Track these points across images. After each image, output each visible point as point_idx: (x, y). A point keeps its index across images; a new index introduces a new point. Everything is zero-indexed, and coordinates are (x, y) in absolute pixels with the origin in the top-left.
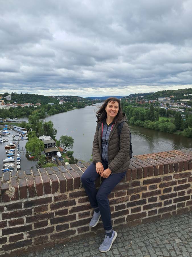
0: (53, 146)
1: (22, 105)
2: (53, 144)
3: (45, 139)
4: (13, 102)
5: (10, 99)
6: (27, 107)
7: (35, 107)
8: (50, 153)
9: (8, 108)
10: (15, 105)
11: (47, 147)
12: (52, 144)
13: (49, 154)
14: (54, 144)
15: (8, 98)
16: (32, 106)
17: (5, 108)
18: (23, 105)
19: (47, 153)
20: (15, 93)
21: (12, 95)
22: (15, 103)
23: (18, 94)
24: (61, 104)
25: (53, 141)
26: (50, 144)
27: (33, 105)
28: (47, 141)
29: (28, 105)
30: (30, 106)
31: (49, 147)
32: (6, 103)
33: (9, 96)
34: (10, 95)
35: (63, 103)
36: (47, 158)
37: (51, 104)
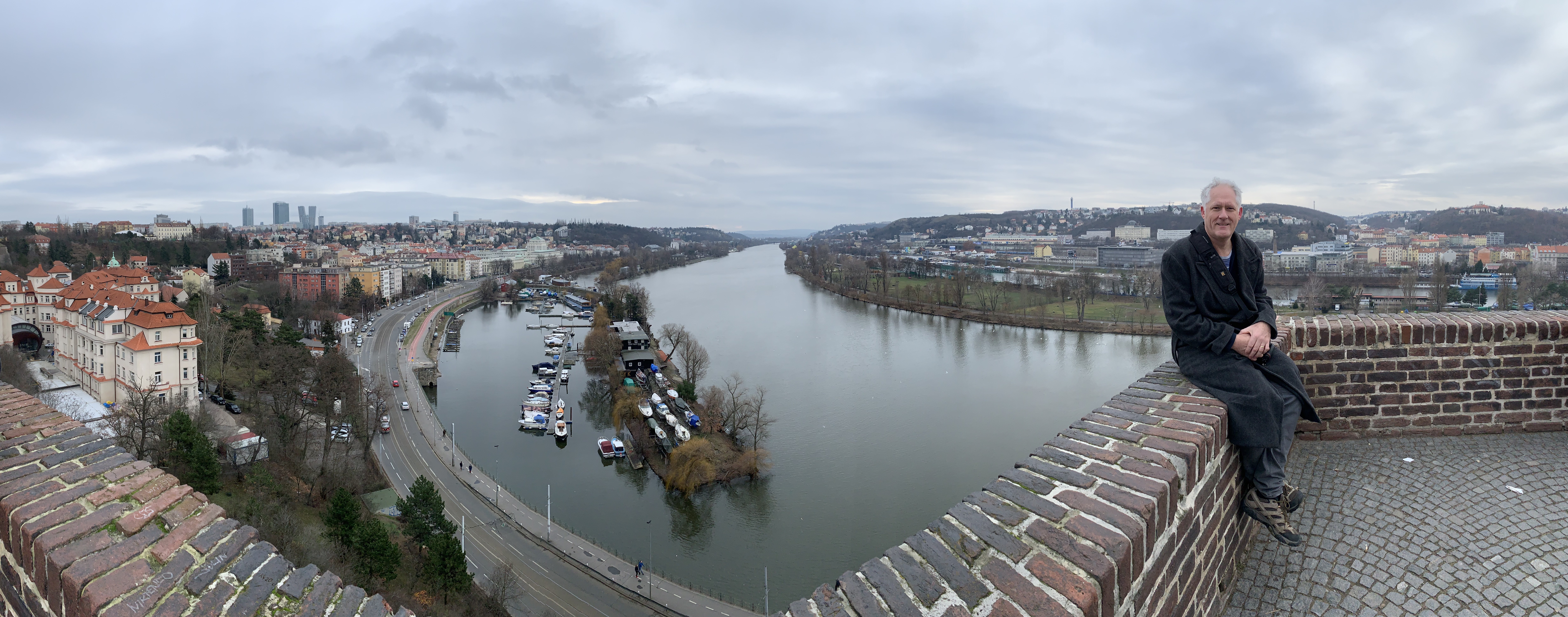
0: (643, 348)
1: (588, 248)
2: (643, 342)
3: (626, 330)
4: (573, 243)
5: (565, 235)
6: (598, 253)
7: (615, 252)
8: (635, 362)
9: (559, 254)
10: (576, 248)
11: (630, 348)
12: (639, 341)
13: (631, 365)
14: (646, 341)
15: (562, 232)
18: (591, 249)
19: (627, 362)
20: (576, 223)
21: (571, 226)
22: (576, 243)
25: (644, 336)
26: (636, 342)
27: (612, 248)
28: (630, 333)
29: (602, 248)
30: (605, 252)
31: (633, 347)
32: (557, 244)
33: (564, 228)
34: (566, 226)
36: (627, 374)
37: (651, 246)
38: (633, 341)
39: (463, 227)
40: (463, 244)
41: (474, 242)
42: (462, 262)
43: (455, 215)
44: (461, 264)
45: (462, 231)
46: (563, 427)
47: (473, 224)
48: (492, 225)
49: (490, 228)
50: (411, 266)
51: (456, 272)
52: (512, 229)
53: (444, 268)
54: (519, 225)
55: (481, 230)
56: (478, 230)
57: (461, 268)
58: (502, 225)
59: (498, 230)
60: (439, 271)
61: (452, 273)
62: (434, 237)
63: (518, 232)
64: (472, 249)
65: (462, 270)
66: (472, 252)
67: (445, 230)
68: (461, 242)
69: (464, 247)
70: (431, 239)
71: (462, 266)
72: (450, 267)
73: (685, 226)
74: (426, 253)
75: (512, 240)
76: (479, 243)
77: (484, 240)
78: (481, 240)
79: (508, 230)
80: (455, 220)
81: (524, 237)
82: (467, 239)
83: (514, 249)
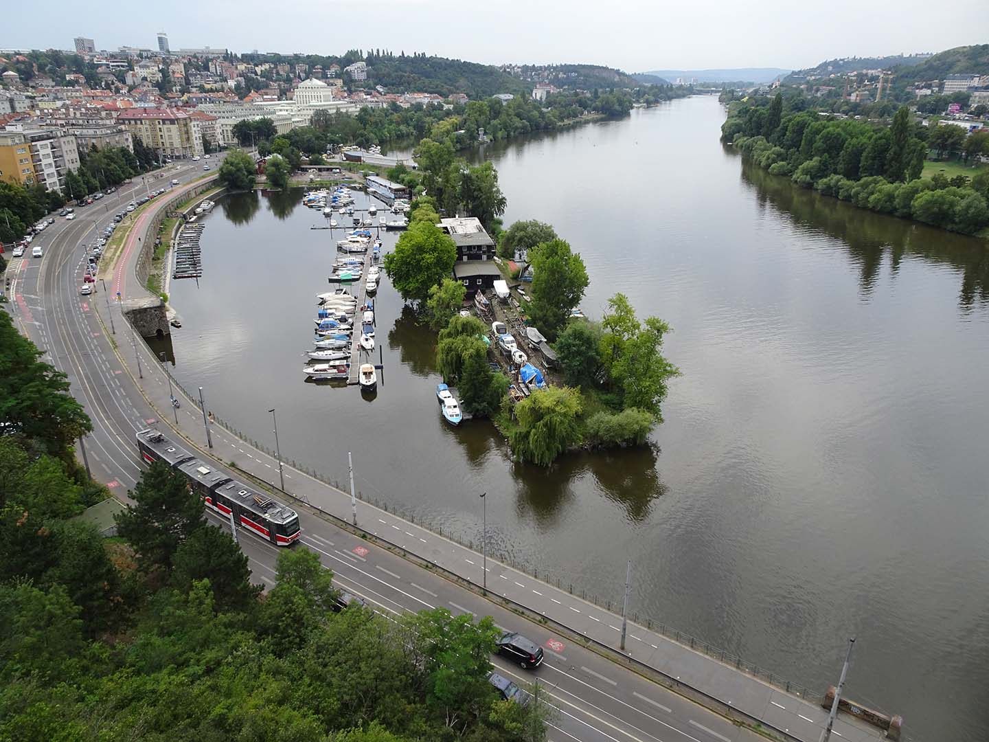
0: (484, 257)
1: (402, 99)
2: (485, 249)
3: (460, 231)
4: (375, 89)
5: (363, 76)
6: (418, 107)
7: (446, 107)
8: (472, 279)
9: (354, 109)
10: (381, 98)
11: (465, 258)
12: (480, 247)
13: (467, 283)
14: (489, 247)
15: (357, 70)
16: (435, 102)
17: (344, 110)
18: (406, 100)
19: (462, 279)
20: (381, 54)
21: (372, 60)
22: (381, 90)
23: (391, 58)
24: (538, 98)
25: (485, 239)
26: (475, 249)
27: (441, 100)
28: (466, 235)
29: (424, 99)
30: (430, 105)
31: (470, 257)
32: (350, 92)
33: (360, 64)
34: (363, 60)
35: (548, 92)
37: (503, 96)
38: (469, 248)
39: (176, 61)
40: (183, 92)
41: (202, 89)
42: (186, 125)
43: (161, 40)
44: (183, 129)
45: (178, 70)
46: (371, 373)
47: (195, 57)
48: (229, 58)
49: (226, 64)
50: (91, 132)
51: (177, 143)
52: (267, 66)
53: (155, 137)
54: (277, 60)
55: (212, 68)
56: (206, 68)
57: (185, 136)
58: (247, 58)
59: (242, 67)
60: (147, 141)
61: (172, 144)
62: (129, 80)
63: (278, 73)
64: (200, 101)
65: (188, 139)
66: (201, 107)
67: (147, 67)
68: (178, 88)
69: (185, 98)
70: (124, 82)
71: (187, 132)
72: (166, 134)
73: (557, 62)
74: (117, 110)
75: (267, 86)
76: (211, 90)
77: (218, 85)
78: (214, 86)
79: (258, 69)
80: (161, 48)
81: (288, 80)
82: (188, 82)
83: (272, 100)
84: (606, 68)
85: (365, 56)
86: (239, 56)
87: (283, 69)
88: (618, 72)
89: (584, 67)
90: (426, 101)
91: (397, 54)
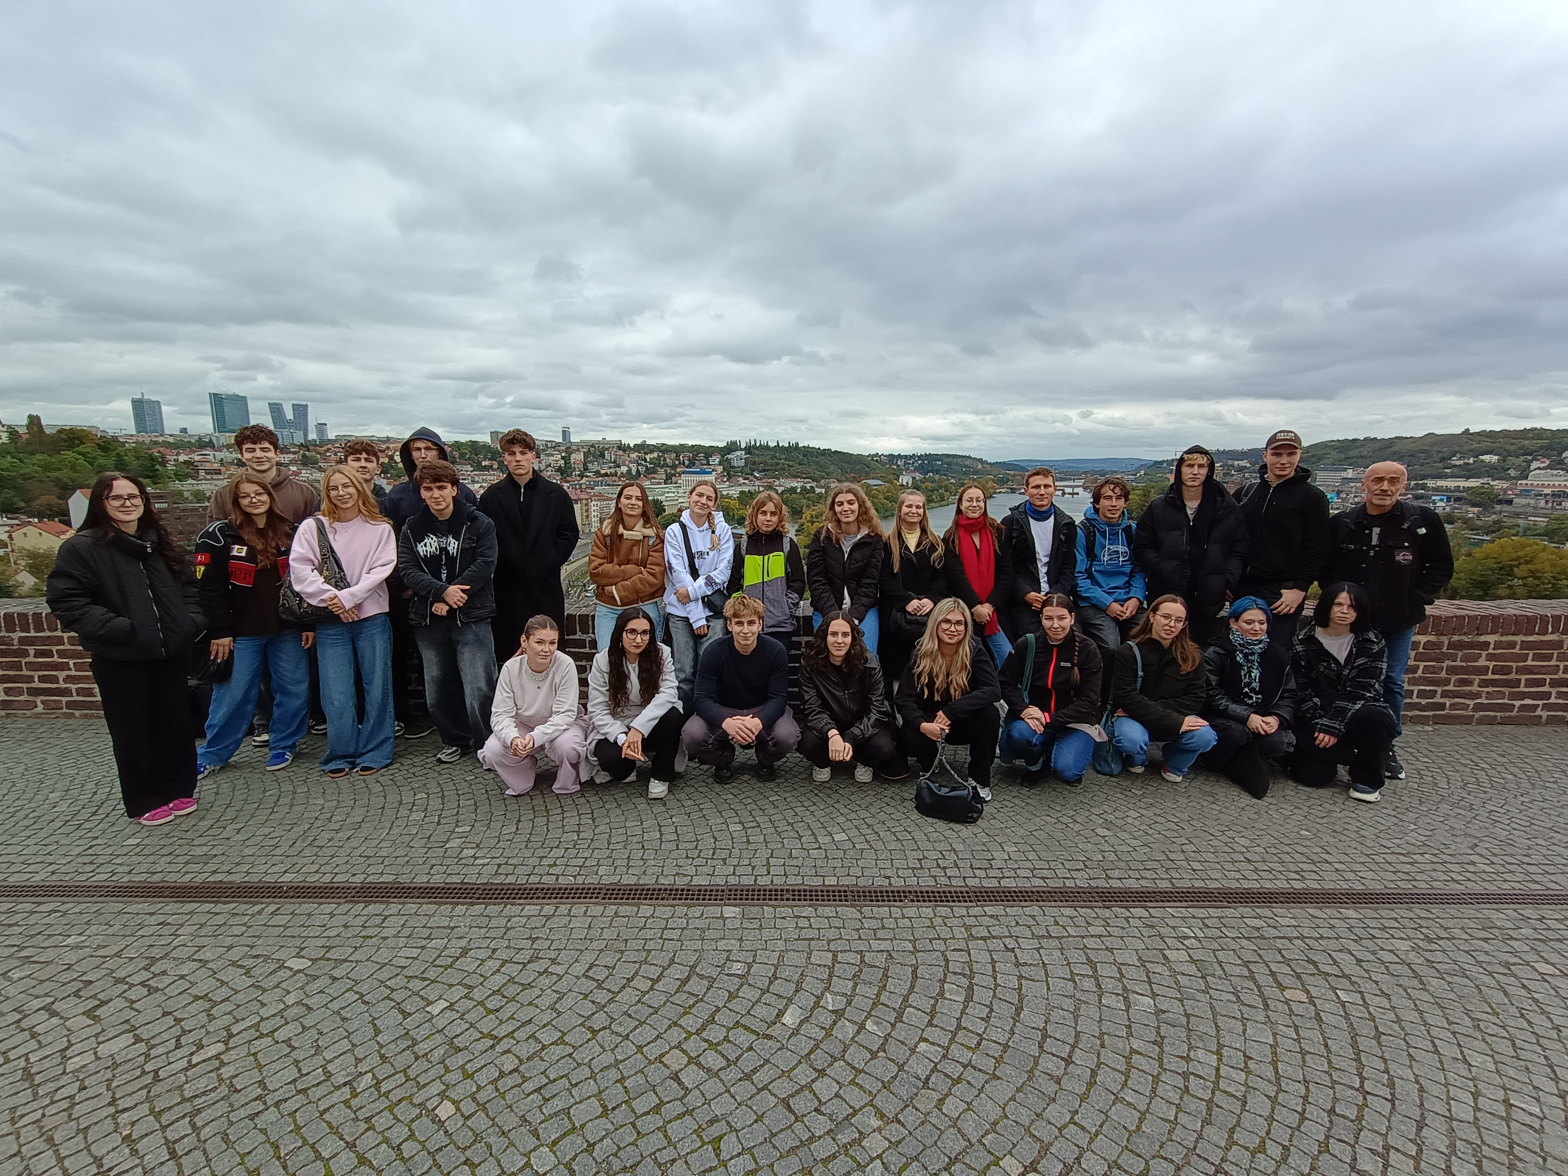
1: (777, 483)
4: (752, 475)
5: (742, 463)
7: (818, 490)
9: (732, 492)
10: (757, 483)
15: (738, 459)
16: (808, 486)
18: (782, 485)
20: (758, 444)
21: (749, 449)
22: (757, 475)
23: (767, 447)
27: (814, 484)
29: (797, 484)
30: (803, 488)
32: (730, 477)
33: (738, 453)
34: (741, 449)
35: (914, 478)
37: (870, 481)
39: (578, 450)
40: (582, 476)
41: (597, 473)
43: (564, 432)
44: (585, 508)
45: (577, 457)
47: (593, 446)
48: (623, 447)
49: (621, 452)
52: (655, 455)
54: (664, 449)
55: (607, 456)
56: (603, 456)
58: (638, 448)
63: (665, 460)
64: (597, 484)
65: (587, 517)
66: (599, 490)
67: (553, 455)
69: (584, 481)
71: (587, 511)
73: (922, 451)
75: (655, 472)
76: (606, 475)
77: (613, 470)
78: (609, 471)
79: (648, 457)
80: (564, 438)
81: (674, 467)
82: (586, 469)
83: (660, 483)
84: (970, 457)
85: (743, 446)
86: (632, 445)
87: (670, 459)
88: (980, 460)
89: (948, 456)
90: (800, 485)
91: (772, 444)
